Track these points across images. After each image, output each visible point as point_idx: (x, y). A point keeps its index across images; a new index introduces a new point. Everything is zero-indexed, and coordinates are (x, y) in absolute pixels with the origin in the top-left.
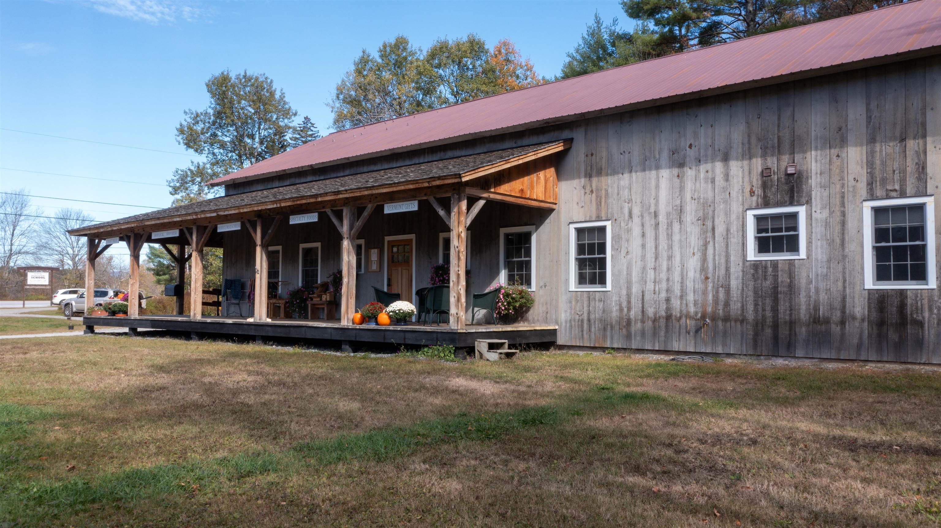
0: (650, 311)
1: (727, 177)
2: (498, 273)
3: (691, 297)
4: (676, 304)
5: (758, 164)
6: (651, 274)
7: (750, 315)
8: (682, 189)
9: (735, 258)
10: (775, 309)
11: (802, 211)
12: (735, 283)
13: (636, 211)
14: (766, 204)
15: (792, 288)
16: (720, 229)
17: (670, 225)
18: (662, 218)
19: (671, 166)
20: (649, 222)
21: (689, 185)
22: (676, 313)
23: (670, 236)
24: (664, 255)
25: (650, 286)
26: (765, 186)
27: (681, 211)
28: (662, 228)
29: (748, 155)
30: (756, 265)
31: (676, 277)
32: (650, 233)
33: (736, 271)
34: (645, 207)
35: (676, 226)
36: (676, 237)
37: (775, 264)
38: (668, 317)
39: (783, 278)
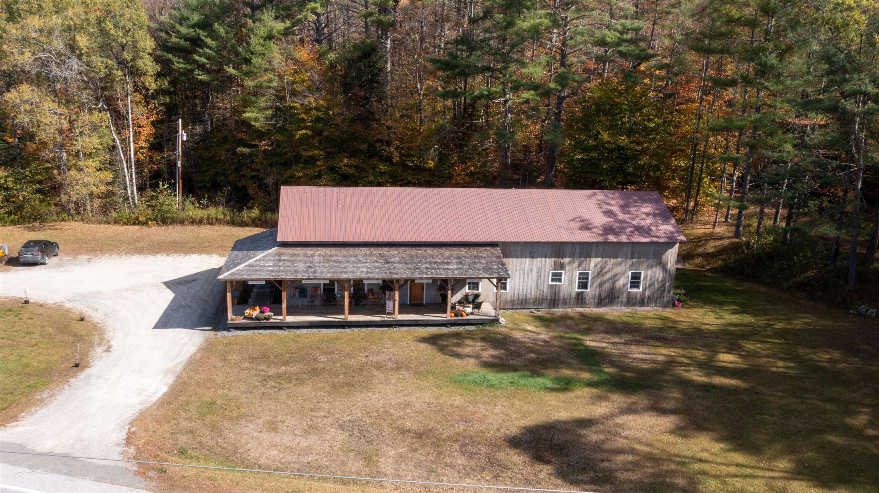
0: (521, 298)
1: (545, 262)
2: (465, 286)
3: (533, 294)
4: (528, 295)
5: (554, 260)
6: (521, 287)
7: (549, 298)
8: (532, 264)
9: (546, 283)
10: (555, 296)
11: (563, 272)
12: (545, 290)
13: (518, 269)
14: (555, 270)
15: (559, 291)
16: (542, 276)
17: (528, 274)
18: (526, 271)
19: (530, 258)
20: (522, 272)
21: (535, 263)
22: (528, 298)
23: (528, 277)
24: (526, 282)
25: (521, 291)
26: (555, 265)
27: (532, 270)
28: (526, 274)
29: (551, 257)
30: (551, 285)
31: (529, 288)
32: (522, 276)
33: (546, 286)
34: (521, 268)
35: (530, 274)
36: (530, 277)
37: (556, 285)
38: (526, 299)
39: (557, 289)
